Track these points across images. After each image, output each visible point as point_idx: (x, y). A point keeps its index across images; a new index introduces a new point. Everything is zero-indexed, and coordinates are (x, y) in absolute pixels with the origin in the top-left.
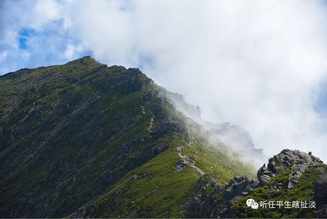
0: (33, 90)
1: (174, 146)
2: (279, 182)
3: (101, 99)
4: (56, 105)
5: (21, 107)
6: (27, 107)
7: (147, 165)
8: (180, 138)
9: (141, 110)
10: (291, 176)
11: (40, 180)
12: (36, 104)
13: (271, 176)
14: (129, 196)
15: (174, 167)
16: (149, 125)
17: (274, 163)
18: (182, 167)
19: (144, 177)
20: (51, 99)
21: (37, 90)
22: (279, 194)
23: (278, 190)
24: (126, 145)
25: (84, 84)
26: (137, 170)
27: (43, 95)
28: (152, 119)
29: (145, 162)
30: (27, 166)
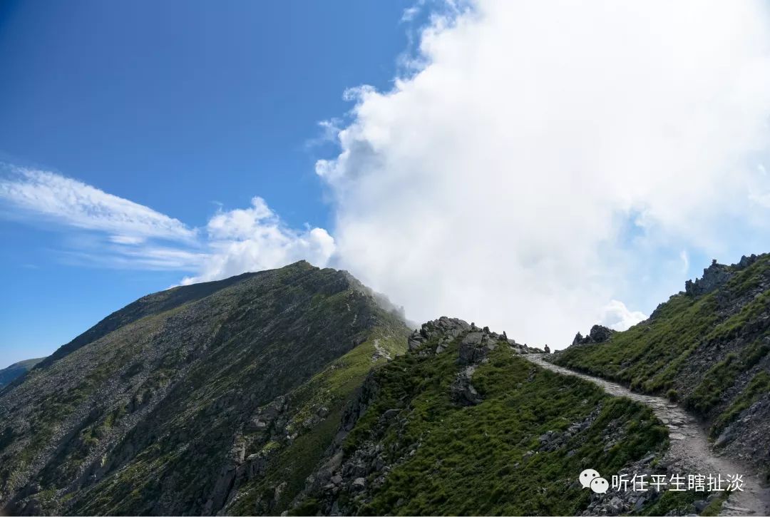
0: (251, 291)
1: (372, 339)
2: (429, 347)
3: (311, 298)
4: (270, 304)
5: (240, 305)
6: (245, 306)
7: (345, 356)
8: (378, 331)
9: (347, 307)
10: (441, 340)
11: (250, 373)
12: (253, 304)
13: (421, 341)
14: (326, 386)
15: (369, 358)
16: (353, 321)
17: (426, 329)
18: (378, 358)
19: (341, 367)
20: (266, 299)
21: (255, 291)
22: (426, 359)
23: (426, 355)
24: (330, 339)
25: (297, 285)
26: (336, 361)
27: (259, 295)
28: (356, 316)
29: (344, 353)
30: (240, 359)
